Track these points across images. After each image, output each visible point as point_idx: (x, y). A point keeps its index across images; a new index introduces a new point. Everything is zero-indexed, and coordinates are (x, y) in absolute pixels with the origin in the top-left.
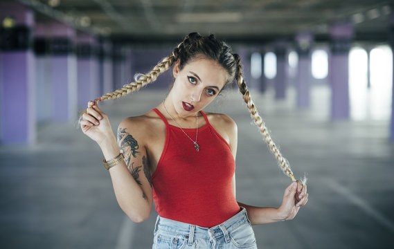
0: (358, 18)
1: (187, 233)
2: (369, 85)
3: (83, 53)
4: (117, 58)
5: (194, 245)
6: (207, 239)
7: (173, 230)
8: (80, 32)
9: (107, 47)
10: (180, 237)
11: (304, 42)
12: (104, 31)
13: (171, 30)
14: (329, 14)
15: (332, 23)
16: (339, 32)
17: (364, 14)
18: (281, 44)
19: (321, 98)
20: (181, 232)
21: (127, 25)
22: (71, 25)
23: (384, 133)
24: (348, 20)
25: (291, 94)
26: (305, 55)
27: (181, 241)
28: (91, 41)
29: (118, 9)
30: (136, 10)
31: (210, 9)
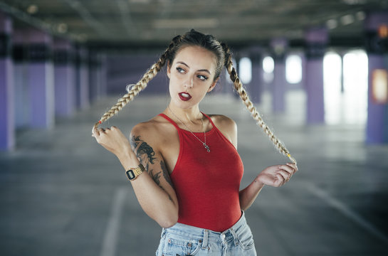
0: (332, 24)
1: (201, 238)
2: (342, 90)
3: (60, 59)
4: (92, 65)
5: (207, 249)
6: (219, 243)
7: (187, 235)
8: (57, 38)
9: (83, 53)
10: (194, 242)
11: (279, 47)
12: (80, 37)
13: (147, 36)
14: (304, 20)
15: (306, 29)
16: (314, 37)
17: (338, 19)
18: (256, 49)
19: (296, 103)
20: (194, 236)
21: (104, 31)
22: (48, 32)
23: (360, 136)
24: (323, 25)
25: (267, 99)
26: (280, 60)
27: (195, 245)
28: (68, 47)
29: (96, 16)
30: (113, 16)
31: (187, 16)
